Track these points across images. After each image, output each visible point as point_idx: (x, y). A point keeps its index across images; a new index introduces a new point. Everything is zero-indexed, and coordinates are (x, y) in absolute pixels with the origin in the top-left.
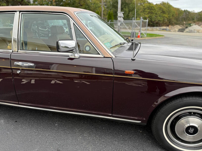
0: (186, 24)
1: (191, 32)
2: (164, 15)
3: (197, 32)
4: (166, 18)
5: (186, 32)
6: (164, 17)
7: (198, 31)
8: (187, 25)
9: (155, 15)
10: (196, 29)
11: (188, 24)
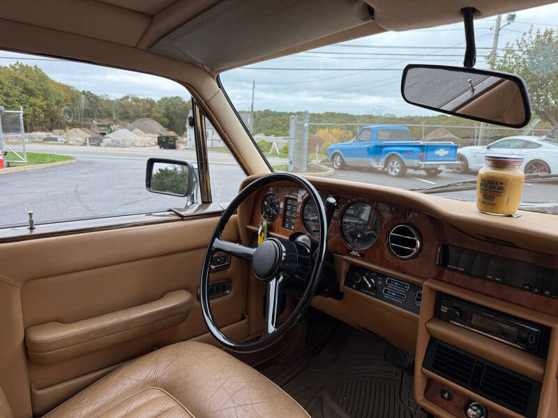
0: (99, 126)
1: (116, 144)
2: (32, 100)
3: (130, 146)
4: (41, 107)
5: (106, 146)
6: (35, 105)
7: (133, 143)
8: (101, 128)
9: (5, 98)
10: (127, 139)
11: (105, 126)
